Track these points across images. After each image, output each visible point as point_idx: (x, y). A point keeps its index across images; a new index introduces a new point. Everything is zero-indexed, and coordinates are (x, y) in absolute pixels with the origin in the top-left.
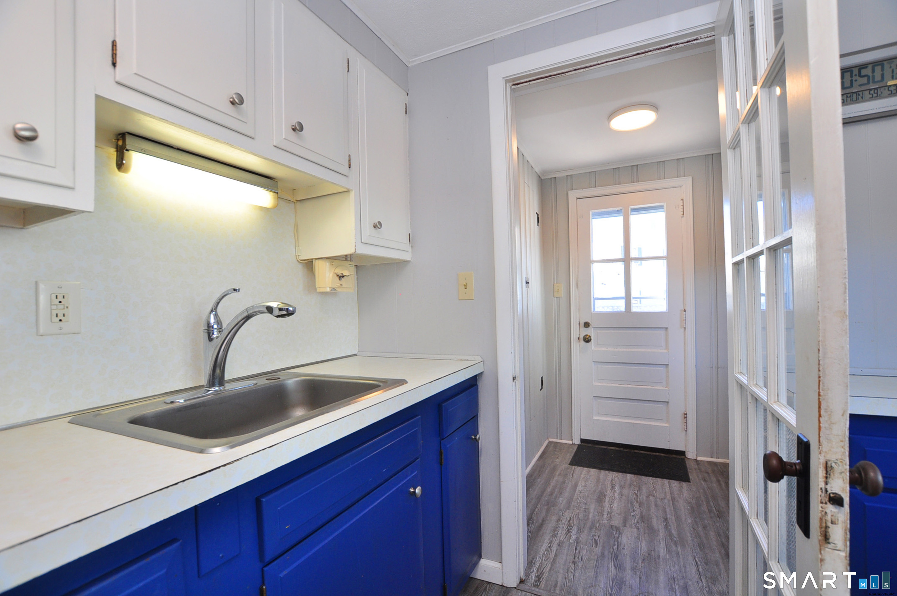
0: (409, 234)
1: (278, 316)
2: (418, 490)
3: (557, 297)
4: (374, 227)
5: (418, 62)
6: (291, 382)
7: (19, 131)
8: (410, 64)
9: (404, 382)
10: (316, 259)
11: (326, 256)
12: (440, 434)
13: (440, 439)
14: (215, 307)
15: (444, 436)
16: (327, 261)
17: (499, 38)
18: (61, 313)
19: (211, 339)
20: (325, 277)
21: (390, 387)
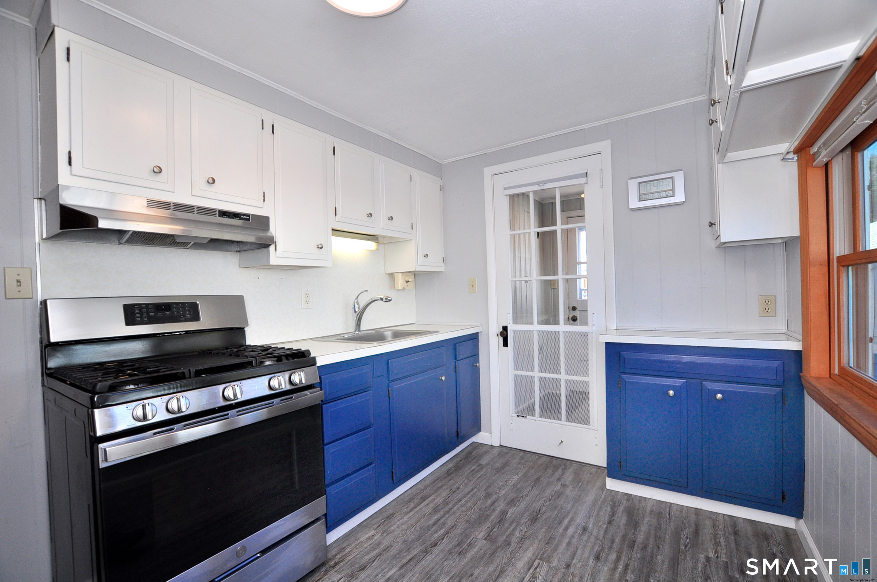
0: (443, 257)
1: (385, 302)
2: (443, 378)
3: (553, 289)
4: (424, 257)
5: (447, 162)
6: (386, 333)
7: (318, 245)
8: (443, 163)
9: (438, 332)
10: (395, 273)
11: (400, 271)
12: (456, 359)
13: (455, 360)
14: (357, 298)
15: (458, 360)
16: (401, 274)
17: (489, 153)
18: (308, 300)
19: (355, 312)
20: (400, 281)
21: (432, 333)
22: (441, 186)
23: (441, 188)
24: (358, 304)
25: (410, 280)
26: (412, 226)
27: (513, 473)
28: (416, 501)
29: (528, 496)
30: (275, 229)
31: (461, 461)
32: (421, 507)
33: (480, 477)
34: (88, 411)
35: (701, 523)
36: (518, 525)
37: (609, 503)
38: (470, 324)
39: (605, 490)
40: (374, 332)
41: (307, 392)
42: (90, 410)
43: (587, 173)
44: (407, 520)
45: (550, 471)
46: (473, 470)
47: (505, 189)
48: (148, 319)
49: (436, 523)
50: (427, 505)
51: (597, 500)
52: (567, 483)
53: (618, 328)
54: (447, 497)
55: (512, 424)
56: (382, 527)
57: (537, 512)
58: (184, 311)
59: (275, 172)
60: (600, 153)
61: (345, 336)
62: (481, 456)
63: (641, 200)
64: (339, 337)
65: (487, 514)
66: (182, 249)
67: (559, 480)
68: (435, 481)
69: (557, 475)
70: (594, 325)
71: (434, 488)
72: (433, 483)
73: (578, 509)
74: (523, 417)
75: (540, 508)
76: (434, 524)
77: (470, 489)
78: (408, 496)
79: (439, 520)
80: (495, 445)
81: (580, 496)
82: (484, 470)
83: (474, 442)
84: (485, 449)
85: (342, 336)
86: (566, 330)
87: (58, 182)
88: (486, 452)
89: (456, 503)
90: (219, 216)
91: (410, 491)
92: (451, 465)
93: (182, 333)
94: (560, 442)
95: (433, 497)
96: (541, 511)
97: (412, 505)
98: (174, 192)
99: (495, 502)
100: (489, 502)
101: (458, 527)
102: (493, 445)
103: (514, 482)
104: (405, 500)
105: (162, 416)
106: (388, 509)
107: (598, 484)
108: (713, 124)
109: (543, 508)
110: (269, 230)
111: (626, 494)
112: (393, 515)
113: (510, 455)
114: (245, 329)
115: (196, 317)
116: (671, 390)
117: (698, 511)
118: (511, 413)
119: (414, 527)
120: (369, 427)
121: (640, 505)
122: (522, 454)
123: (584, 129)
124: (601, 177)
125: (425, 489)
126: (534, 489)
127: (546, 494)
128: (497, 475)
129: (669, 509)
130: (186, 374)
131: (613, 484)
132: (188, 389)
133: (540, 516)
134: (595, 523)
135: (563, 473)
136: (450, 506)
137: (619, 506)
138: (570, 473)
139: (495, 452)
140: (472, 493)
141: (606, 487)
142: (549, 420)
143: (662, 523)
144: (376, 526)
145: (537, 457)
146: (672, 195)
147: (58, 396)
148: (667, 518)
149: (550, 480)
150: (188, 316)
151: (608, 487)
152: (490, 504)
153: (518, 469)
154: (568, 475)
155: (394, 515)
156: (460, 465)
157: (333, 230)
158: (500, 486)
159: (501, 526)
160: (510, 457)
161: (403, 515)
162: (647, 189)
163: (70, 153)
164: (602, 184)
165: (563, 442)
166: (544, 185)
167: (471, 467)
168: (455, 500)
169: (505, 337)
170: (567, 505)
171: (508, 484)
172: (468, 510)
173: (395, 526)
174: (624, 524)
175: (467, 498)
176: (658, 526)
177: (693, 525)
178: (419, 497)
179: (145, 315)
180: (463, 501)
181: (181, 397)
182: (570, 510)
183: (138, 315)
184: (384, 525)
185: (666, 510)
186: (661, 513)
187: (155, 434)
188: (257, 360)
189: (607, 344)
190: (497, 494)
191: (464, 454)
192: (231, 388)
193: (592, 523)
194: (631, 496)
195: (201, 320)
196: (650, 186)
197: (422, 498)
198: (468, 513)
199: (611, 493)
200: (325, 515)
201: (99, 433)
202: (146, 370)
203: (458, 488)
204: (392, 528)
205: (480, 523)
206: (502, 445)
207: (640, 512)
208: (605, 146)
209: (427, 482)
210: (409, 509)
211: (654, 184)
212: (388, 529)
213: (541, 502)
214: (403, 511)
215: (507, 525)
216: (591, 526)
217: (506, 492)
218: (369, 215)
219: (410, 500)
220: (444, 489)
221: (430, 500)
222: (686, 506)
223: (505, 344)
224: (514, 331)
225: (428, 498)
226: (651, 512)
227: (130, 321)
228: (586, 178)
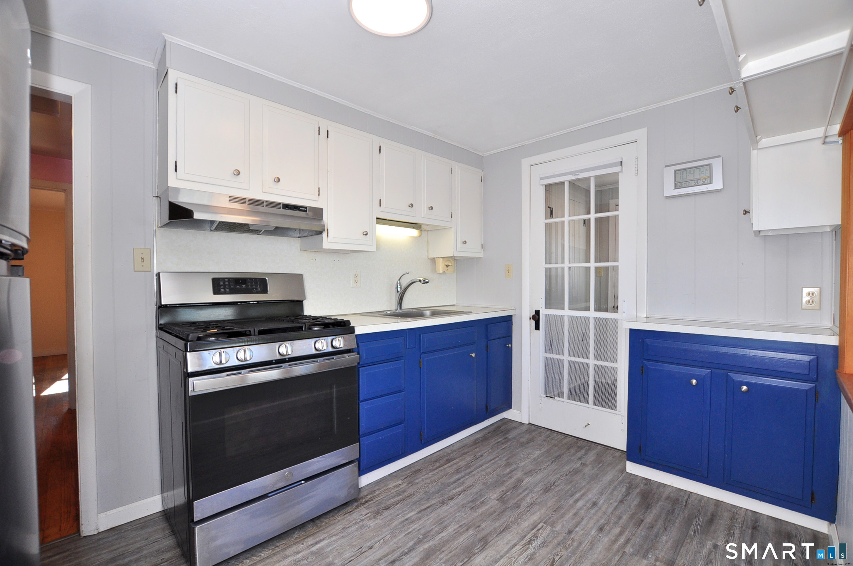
0: (482, 244)
1: (423, 283)
2: (473, 355)
3: (599, 277)
4: (463, 243)
5: (488, 154)
6: (425, 311)
7: (364, 233)
8: (484, 156)
9: (471, 312)
10: (436, 258)
11: (441, 257)
12: (487, 338)
13: (487, 340)
14: (400, 280)
15: (489, 339)
16: (441, 259)
17: (527, 144)
18: (356, 280)
19: (398, 292)
20: (441, 266)
21: (465, 313)
22: (482, 177)
23: (482, 179)
24: (400, 285)
25: (450, 264)
26: (452, 215)
27: (536, 448)
28: (442, 462)
29: (546, 469)
30: (328, 219)
31: (489, 433)
32: (446, 467)
33: (503, 449)
34: (183, 353)
35: (719, 514)
36: (531, 492)
37: (625, 484)
38: (505, 307)
39: (625, 473)
40: (414, 310)
41: (346, 355)
42: (184, 353)
43: (621, 162)
44: (431, 476)
45: (572, 451)
46: (498, 442)
47: (541, 179)
48: (229, 290)
49: (456, 481)
50: (451, 466)
51: (614, 481)
52: (588, 463)
53: (648, 316)
54: (470, 462)
55: (541, 403)
56: (408, 479)
57: (551, 484)
58: (256, 285)
59: (329, 171)
60: (636, 142)
61: (388, 313)
62: (508, 431)
63: (676, 187)
64: (383, 313)
65: (504, 480)
66: (256, 235)
67: (580, 459)
68: (462, 447)
69: (579, 455)
70: (624, 312)
71: (460, 453)
72: (460, 449)
73: (593, 487)
74: (552, 397)
75: (555, 481)
76: (455, 482)
77: (492, 458)
78: (435, 457)
79: (459, 479)
80: (524, 423)
81: (597, 475)
82: (509, 443)
83: (504, 418)
84: (514, 425)
85: (385, 312)
86: (596, 317)
87: (168, 185)
88: (515, 428)
89: (478, 468)
90: (283, 208)
91: (437, 454)
92: (479, 436)
93: (255, 303)
94: (587, 424)
95: (457, 460)
96: (555, 483)
97: (438, 465)
98: (249, 190)
99: (513, 471)
100: (508, 470)
101: (475, 487)
102: (522, 422)
103: (536, 456)
104: (433, 460)
105: (234, 362)
106: (416, 466)
107: (619, 467)
108: (739, 111)
109: (558, 481)
110: (322, 219)
111: (646, 479)
112: (419, 470)
113: (536, 432)
114: (303, 302)
115: (265, 290)
116: (694, 379)
117: (718, 503)
118: (540, 394)
119: (436, 483)
120: (400, 391)
121: (658, 490)
122: (549, 432)
123: (621, 118)
124: (636, 165)
125: (452, 453)
126: (553, 464)
127: (564, 470)
128: (521, 448)
129: (687, 497)
130: (252, 332)
131: (632, 468)
132: (253, 343)
133: (553, 487)
134: (606, 500)
135: (586, 454)
136: (471, 469)
137: (635, 488)
138: (594, 454)
139: (524, 428)
140: (493, 461)
141: (626, 470)
142: (576, 403)
143: (676, 509)
144: (403, 477)
145: (563, 437)
146: (710, 183)
147: (166, 344)
148: (683, 505)
149: (572, 458)
150: (259, 289)
151: (628, 470)
152: (508, 472)
153: (541, 446)
154: (590, 455)
155: (421, 470)
156: (487, 437)
157: (377, 218)
158: (521, 458)
159: (515, 491)
160: (536, 435)
161: (428, 472)
162: (683, 176)
163: (176, 162)
164: (636, 173)
165: (589, 425)
166: (578, 175)
167: (497, 440)
168: (477, 465)
169: (537, 320)
170: (583, 481)
171: (529, 457)
172: (487, 474)
173: (420, 480)
174: (636, 505)
175: (488, 464)
176: (671, 511)
177: (709, 514)
178: (445, 459)
179: (227, 287)
180: (484, 467)
181: (247, 349)
182: (584, 486)
183: (222, 287)
184: (411, 477)
185: (684, 498)
186: (678, 500)
187: (228, 375)
188: (306, 325)
189: (631, 330)
190: (517, 464)
191: (493, 427)
192: (284, 345)
193: (603, 499)
194: (650, 481)
195: (269, 293)
196: (686, 174)
197: (447, 460)
198: (486, 477)
199: (631, 476)
200: (359, 460)
201: (190, 370)
202: (224, 328)
203: (482, 456)
204: (417, 481)
205: (495, 486)
206: (531, 423)
207: (656, 496)
208: (641, 134)
209: (455, 448)
210: (434, 467)
211: (690, 171)
212: (413, 481)
213: (558, 476)
214: (429, 469)
215: (520, 491)
216: (601, 502)
217: (526, 464)
218: (411, 206)
219: (437, 461)
220: (469, 456)
221: (455, 462)
222: (707, 497)
223: (537, 327)
224: (546, 316)
225: (453, 461)
226: (668, 498)
227: (217, 291)
228: (621, 167)
